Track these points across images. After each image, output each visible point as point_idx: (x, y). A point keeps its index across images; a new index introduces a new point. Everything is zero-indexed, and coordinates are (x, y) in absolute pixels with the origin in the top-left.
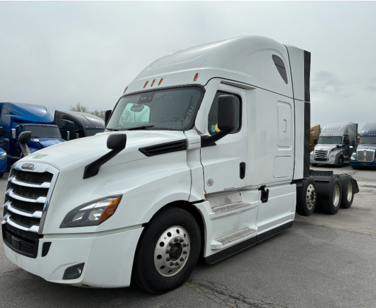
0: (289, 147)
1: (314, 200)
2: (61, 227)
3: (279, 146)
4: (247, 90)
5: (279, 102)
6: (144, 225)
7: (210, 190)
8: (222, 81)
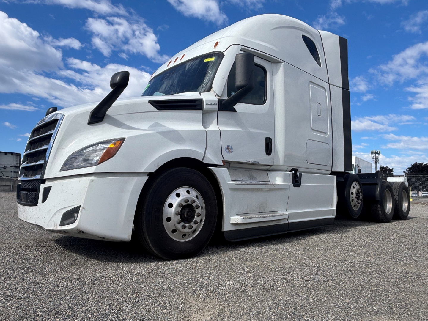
0: (325, 133)
1: (360, 201)
2: (62, 170)
3: (313, 130)
4: (273, 64)
5: (311, 83)
6: (150, 174)
7: (229, 157)
8: (242, 48)
